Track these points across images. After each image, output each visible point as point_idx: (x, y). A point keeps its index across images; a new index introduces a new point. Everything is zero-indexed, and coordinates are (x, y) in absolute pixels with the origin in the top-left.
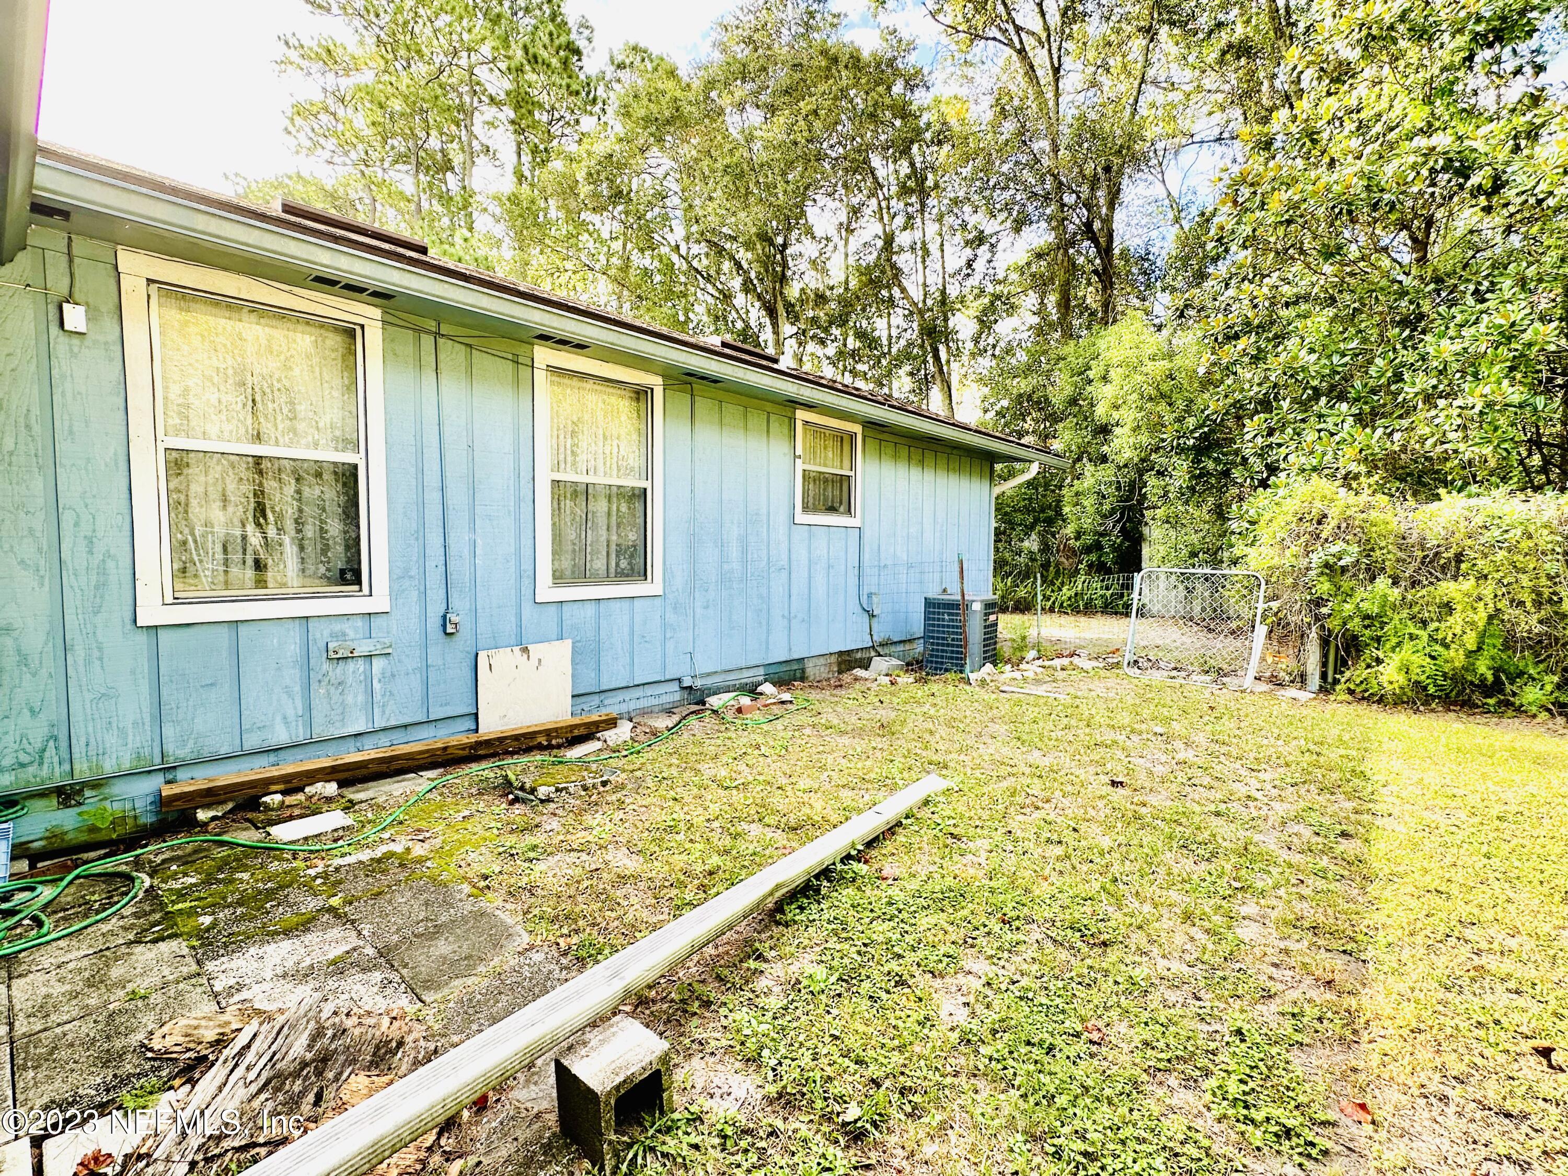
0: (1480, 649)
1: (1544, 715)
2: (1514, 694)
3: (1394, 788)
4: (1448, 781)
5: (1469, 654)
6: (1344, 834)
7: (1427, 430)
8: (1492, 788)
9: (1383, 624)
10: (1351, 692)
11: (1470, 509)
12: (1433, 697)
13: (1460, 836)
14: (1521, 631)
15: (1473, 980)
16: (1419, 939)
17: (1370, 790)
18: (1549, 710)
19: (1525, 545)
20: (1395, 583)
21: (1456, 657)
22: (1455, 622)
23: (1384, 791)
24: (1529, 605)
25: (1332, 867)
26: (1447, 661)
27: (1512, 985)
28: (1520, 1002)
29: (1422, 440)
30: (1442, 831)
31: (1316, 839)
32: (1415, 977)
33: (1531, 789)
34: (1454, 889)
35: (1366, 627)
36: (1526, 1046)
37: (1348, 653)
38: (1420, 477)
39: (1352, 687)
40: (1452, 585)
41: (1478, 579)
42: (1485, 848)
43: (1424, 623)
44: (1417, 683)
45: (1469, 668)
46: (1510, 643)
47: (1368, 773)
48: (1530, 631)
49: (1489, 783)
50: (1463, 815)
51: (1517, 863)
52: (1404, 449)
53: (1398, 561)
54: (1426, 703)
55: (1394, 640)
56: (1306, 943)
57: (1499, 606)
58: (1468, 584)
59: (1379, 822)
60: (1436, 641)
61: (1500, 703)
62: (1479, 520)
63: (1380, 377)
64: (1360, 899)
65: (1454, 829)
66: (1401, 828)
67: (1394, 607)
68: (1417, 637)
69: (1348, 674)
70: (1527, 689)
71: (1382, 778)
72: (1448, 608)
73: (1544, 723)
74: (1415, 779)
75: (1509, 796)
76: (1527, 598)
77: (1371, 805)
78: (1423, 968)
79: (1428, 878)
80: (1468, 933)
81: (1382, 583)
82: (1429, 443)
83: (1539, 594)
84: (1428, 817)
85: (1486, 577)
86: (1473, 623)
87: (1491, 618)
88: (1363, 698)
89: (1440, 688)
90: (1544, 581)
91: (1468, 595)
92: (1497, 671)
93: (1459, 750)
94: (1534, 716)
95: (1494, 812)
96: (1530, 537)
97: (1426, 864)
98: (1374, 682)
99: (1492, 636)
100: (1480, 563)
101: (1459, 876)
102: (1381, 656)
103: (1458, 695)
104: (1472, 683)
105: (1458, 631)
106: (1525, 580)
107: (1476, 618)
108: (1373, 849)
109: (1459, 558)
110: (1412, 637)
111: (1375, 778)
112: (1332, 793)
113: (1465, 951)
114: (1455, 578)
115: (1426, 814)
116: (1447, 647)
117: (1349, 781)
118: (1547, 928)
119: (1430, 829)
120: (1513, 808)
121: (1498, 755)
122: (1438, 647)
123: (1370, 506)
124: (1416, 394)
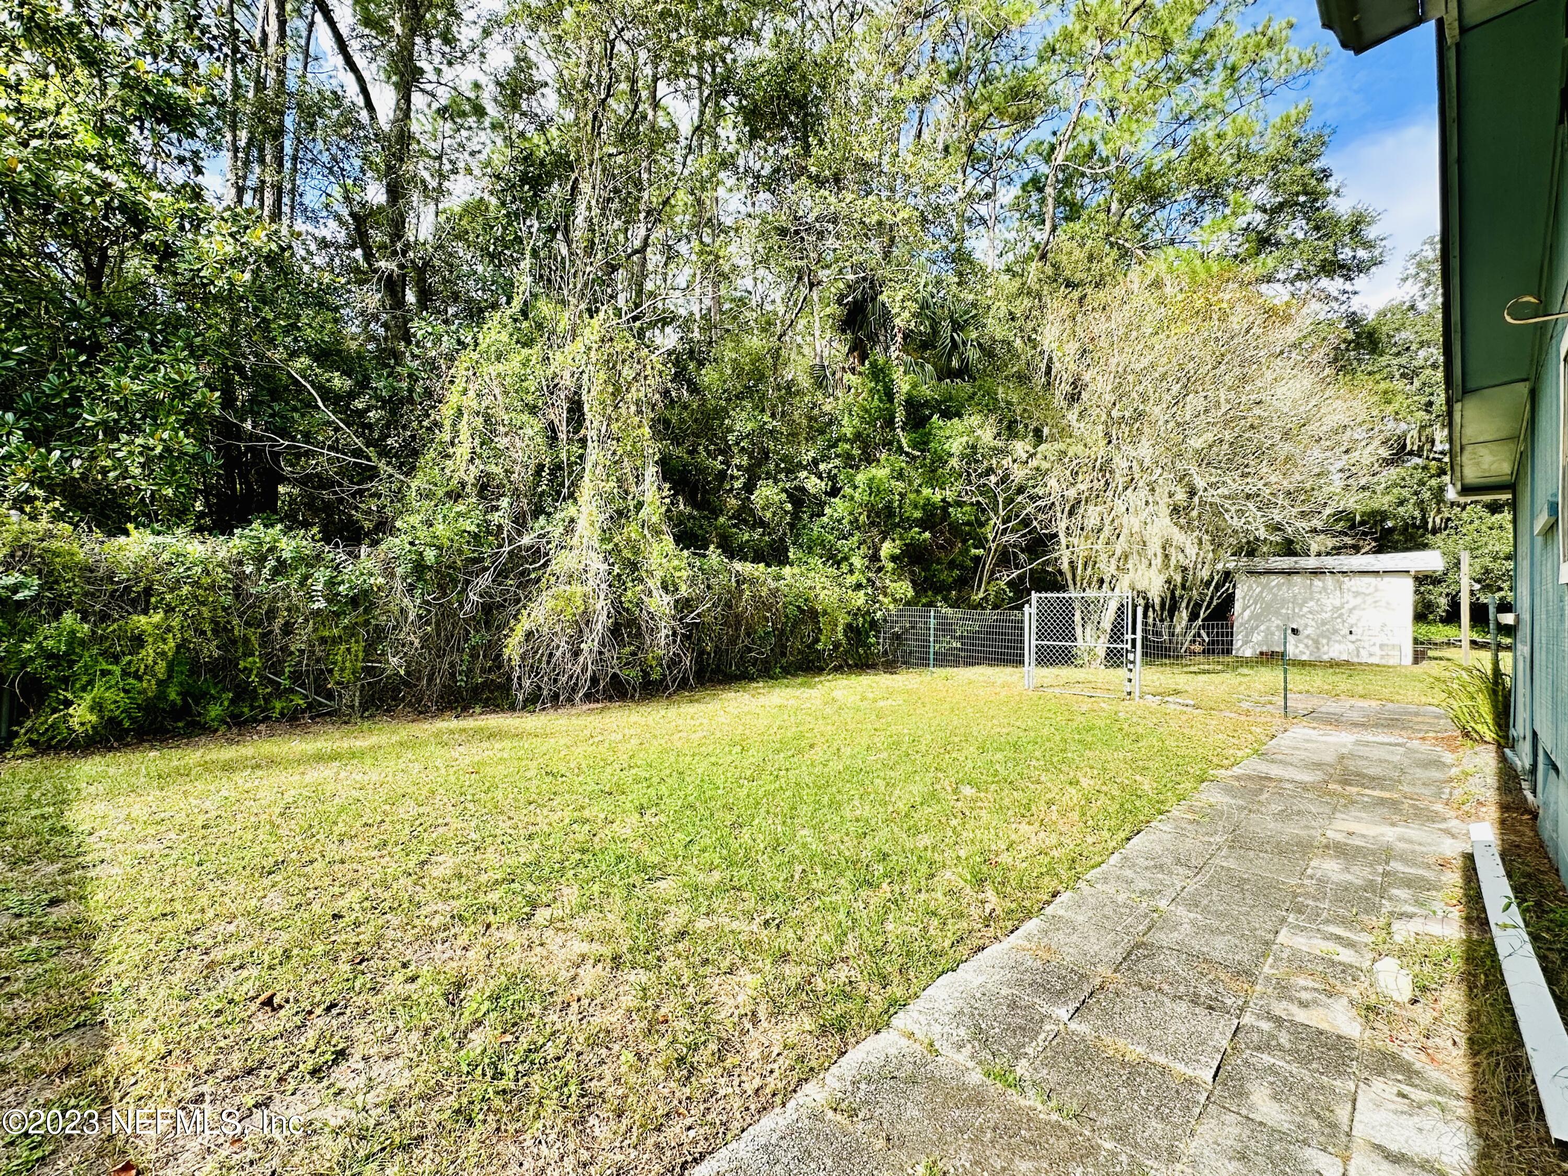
0: (170, 677)
1: (223, 728)
2: (200, 714)
3: (103, 833)
4: (154, 809)
5: (160, 683)
6: (54, 902)
7: (109, 463)
8: (194, 802)
9: (71, 663)
10: (32, 743)
11: (157, 545)
12: (128, 731)
13: (175, 854)
14: (204, 658)
15: (206, 977)
16: (154, 969)
17: (75, 843)
18: (226, 723)
19: (205, 581)
20: (84, 619)
21: (149, 685)
22: (148, 653)
23: (93, 839)
24: (209, 633)
25: (45, 943)
26: (139, 693)
27: (237, 964)
28: (245, 973)
29: (104, 471)
30: (156, 857)
31: (15, 923)
32: (155, 1007)
33: (224, 793)
34: (178, 906)
35: (50, 668)
36: (253, 1007)
37: (28, 699)
38: (102, 509)
39: (35, 737)
40: (143, 619)
41: (166, 612)
42: (197, 858)
43: (116, 659)
44: (111, 720)
45: (161, 695)
46: (195, 667)
47: (71, 827)
48: (210, 657)
49: (191, 799)
50: (172, 835)
51: (224, 860)
52: (84, 477)
53: (86, 594)
54: (119, 739)
55: (85, 679)
56: (28, 1044)
57: (186, 635)
58: (157, 618)
59: (92, 874)
60: (129, 674)
61: (188, 725)
62: (166, 556)
63: (54, 396)
64: (85, 962)
65: (167, 851)
66: (116, 870)
67: (82, 642)
68: (109, 672)
69: (28, 724)
70: (210, 707)
71: (86, 827)
72: (138, 641)
73: (224, 735)
74: (122, 817)
75: (208, 805)
76: (207, 627)
77: (80, 859)
78: (162, 993)
79: (153, 907)
80: (197, 939)
81: (68, 618)
82: (112, 475)
83: (217, 623)
84: (141, 849)
85: (173, 609)
86: (163, 653)
87: (178, 647)
88: (49, 747)
89: (133, 720)
90: (220, 613)
91: (157, 627)
92: (183, 694)
93: (160, 777)
94: (216, 730)
95: (199, 823)
96: (208, 574)
97: (147, 895)
98: (63, 726)
99: (179, 664)
100: (168, 597)
101: (178, 892)
102: (70, 696)
103: (151, 724)
104: (164, 710)
105: (150, 662)
106: (206, 613)
107: (166, 648)
108: (92, 904)
109: (148, 592)
110: (104, 673)
111: (80, 829)
112: (29, 863)
113: (196, 956)
114: (145, 612)
115: (138, 847)
116: (140, 679)
117: (48, 842)
118: (254, 902)
119: (144, 859)
120: (213, 814)
121: (193, 772)
122: (131, 681)
123: (50, 535)
124: (97, 424)
